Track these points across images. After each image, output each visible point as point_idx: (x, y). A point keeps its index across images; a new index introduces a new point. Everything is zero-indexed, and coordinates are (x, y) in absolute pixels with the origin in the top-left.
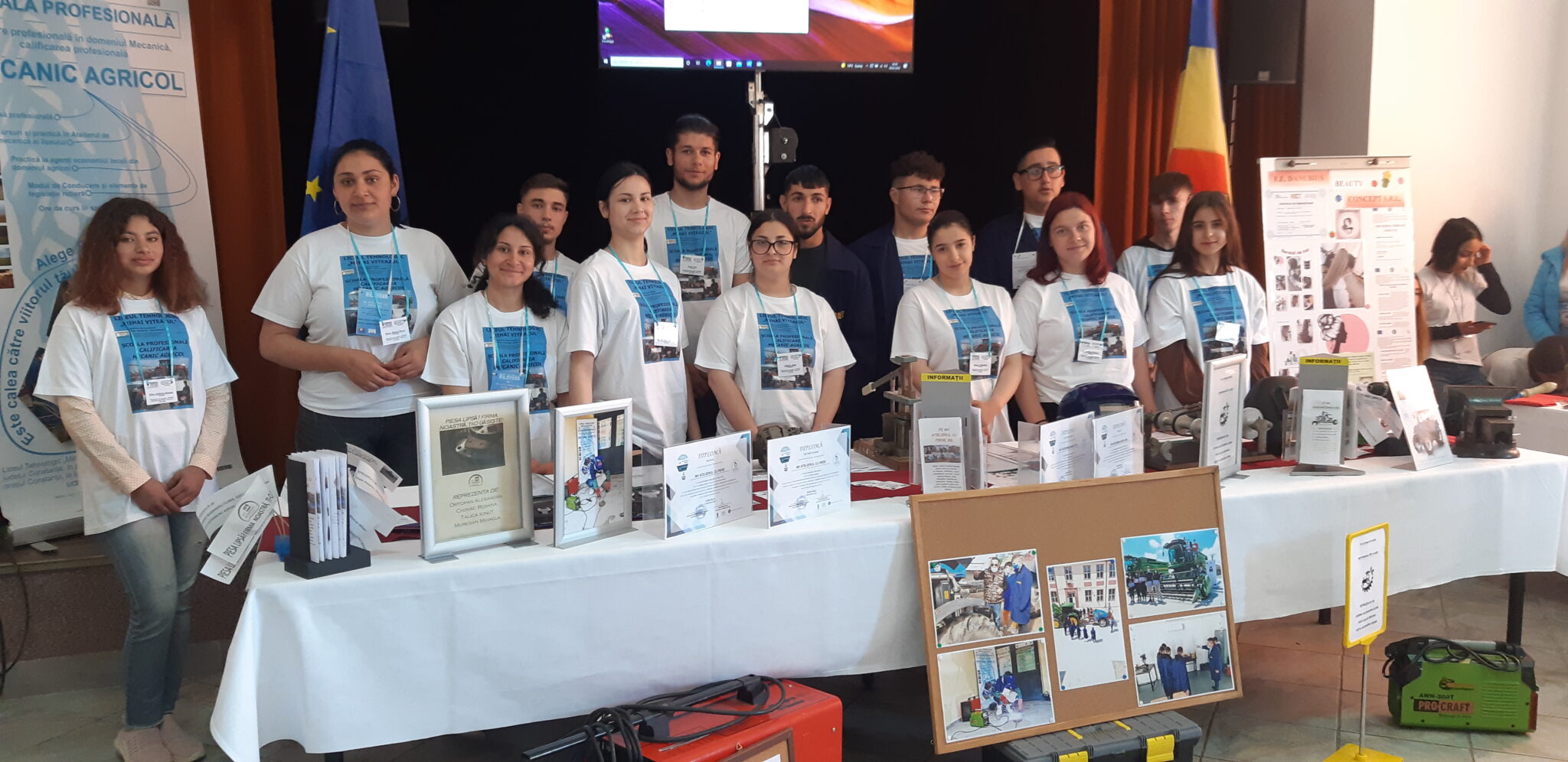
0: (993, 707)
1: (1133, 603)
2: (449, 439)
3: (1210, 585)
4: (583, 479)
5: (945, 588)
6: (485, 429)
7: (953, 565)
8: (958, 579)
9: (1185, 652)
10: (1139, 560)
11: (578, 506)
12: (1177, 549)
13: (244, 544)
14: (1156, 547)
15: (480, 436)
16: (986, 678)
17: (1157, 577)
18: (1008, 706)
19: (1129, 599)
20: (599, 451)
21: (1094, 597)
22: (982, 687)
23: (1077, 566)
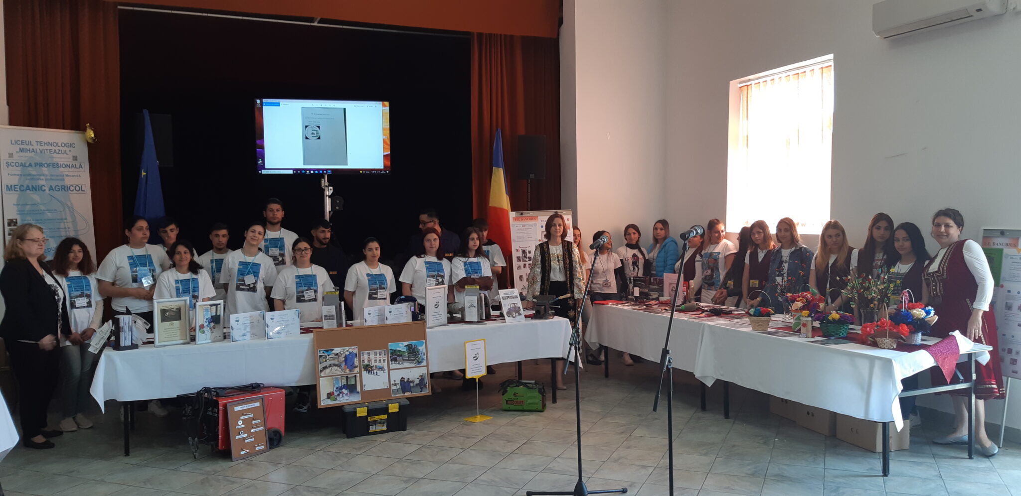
0: (339, 395)
1: (392, 364)
2: (163, 312)
3: (421, 358)
4: (205, 324)
5: (324, 358)
6: (175, 309)
7: (327, 351)
8: (328, 355)
9: (410, 380)
10: (395, 350)
11: (204, 332)
12: (409, 347)
13: (101, 342)
14: (402, 346)
15: (173, 311)
16: (337, 386)
17: (401, 356)
18: (344, 395)
19: (390, 362)
20: (211, 316)
21: (378, 362)
22: (335, 389)
23: (372, 352)
